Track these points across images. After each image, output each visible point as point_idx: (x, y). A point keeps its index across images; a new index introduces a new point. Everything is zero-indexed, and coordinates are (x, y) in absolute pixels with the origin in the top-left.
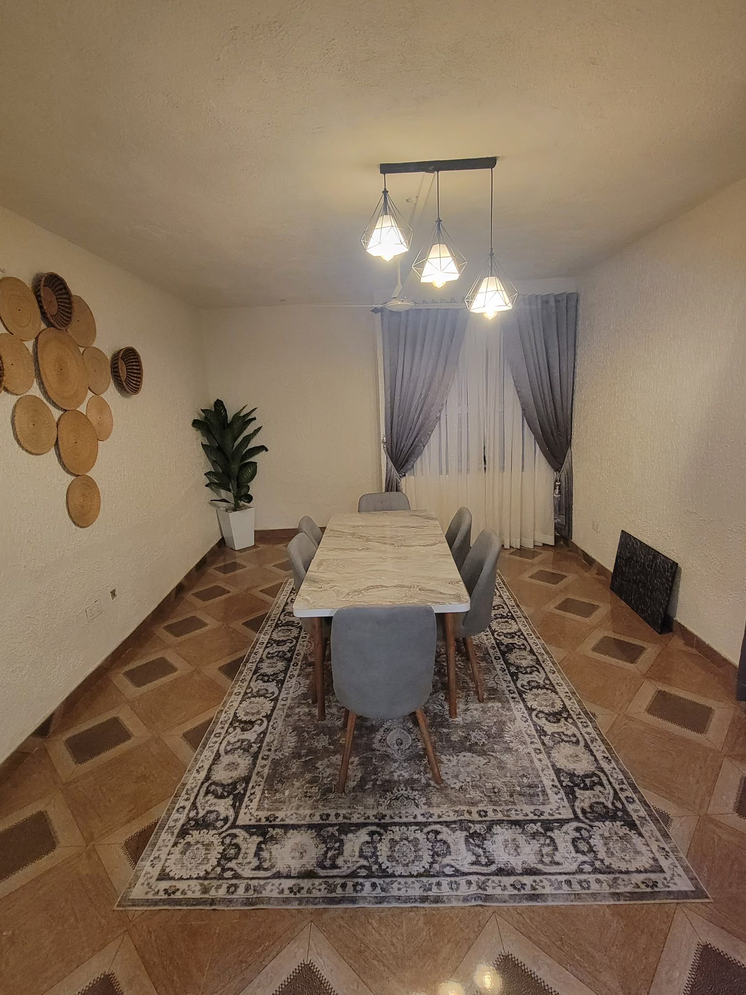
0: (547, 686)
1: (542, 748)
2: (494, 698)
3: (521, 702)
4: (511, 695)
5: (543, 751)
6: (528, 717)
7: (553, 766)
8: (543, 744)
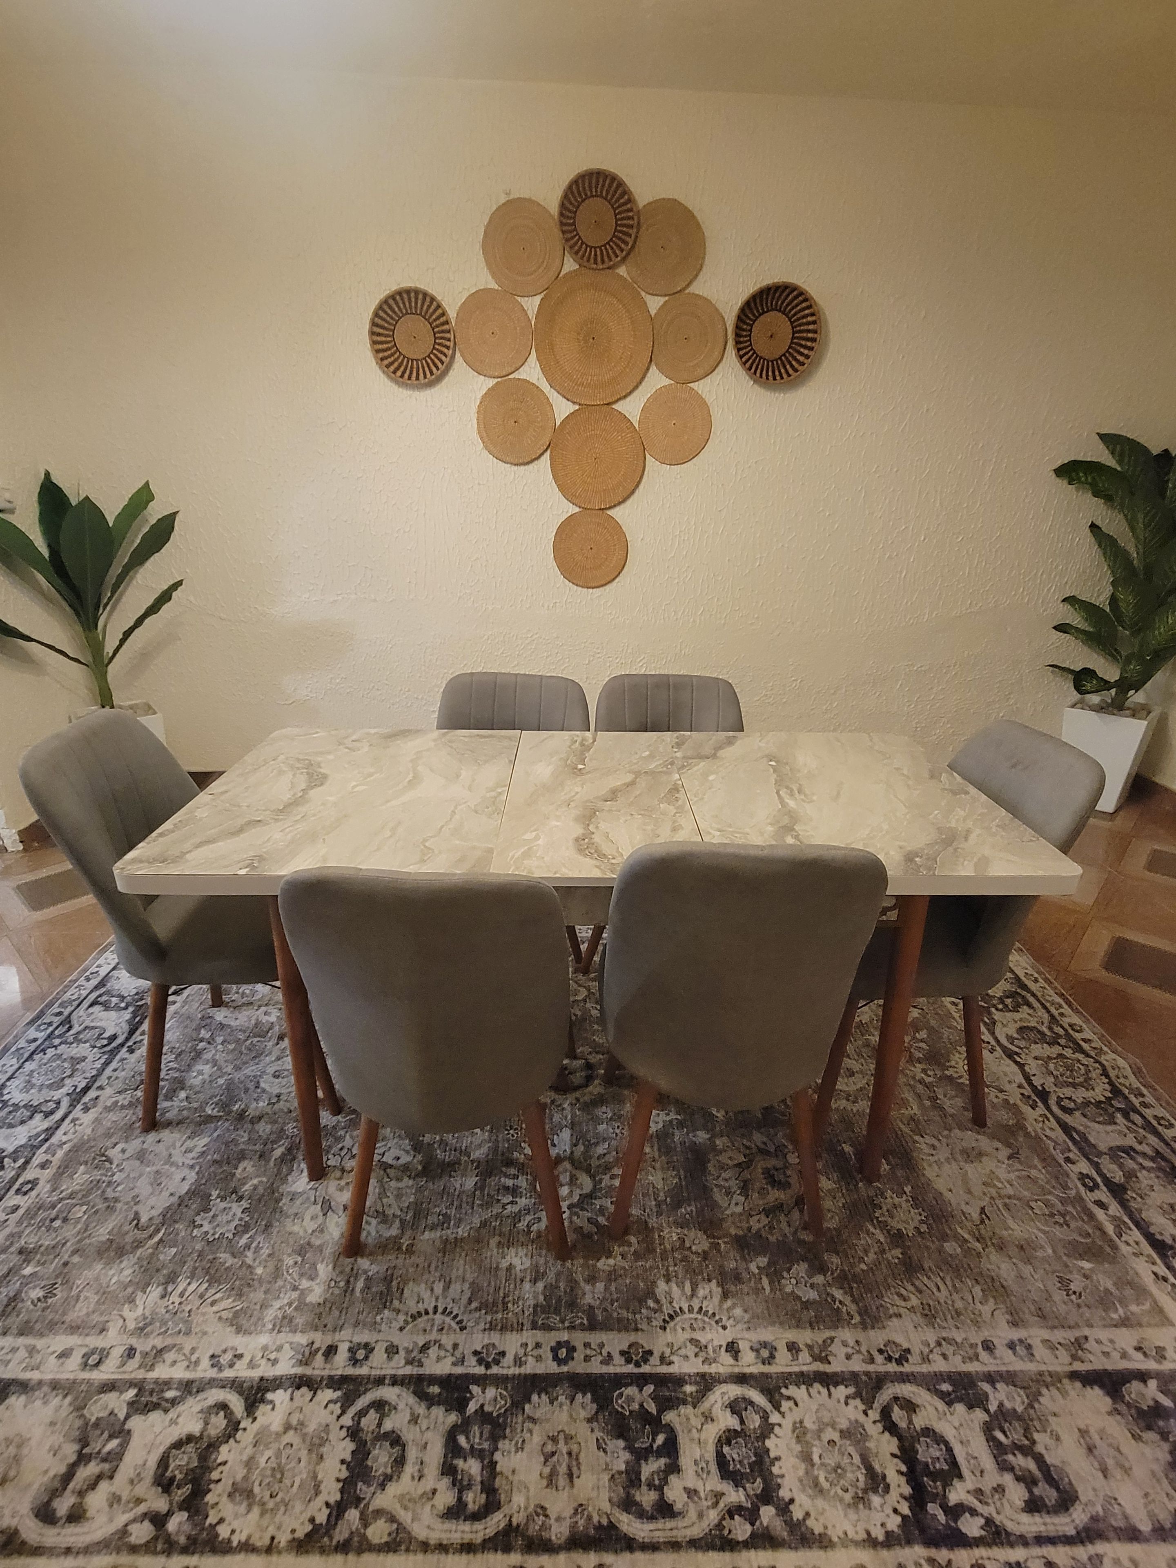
0: (353, 1515)
1: (99, 1376)
2: (348, 1289)
3: (299, 1370)
4: (343, 1348)
5: (86, 1375)
6: (229, 1373)
7: (24, 1387)
8: (110, 1387)
